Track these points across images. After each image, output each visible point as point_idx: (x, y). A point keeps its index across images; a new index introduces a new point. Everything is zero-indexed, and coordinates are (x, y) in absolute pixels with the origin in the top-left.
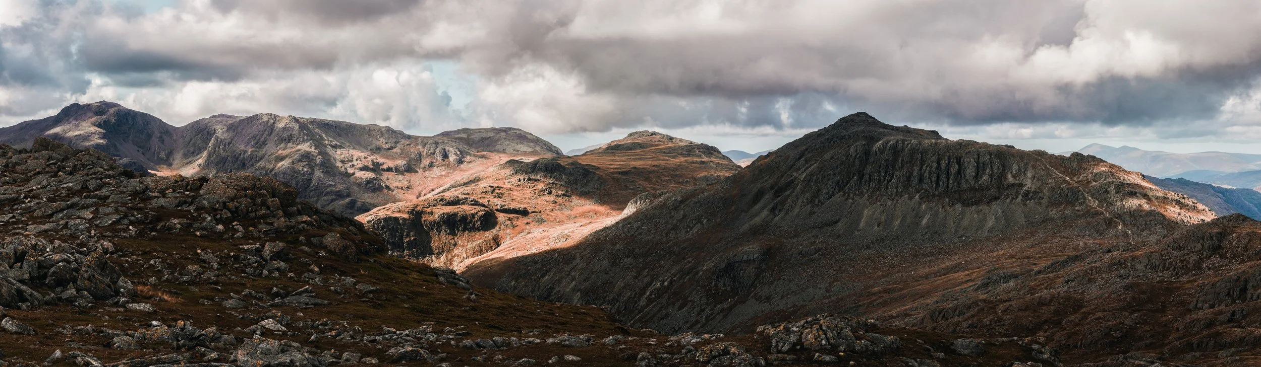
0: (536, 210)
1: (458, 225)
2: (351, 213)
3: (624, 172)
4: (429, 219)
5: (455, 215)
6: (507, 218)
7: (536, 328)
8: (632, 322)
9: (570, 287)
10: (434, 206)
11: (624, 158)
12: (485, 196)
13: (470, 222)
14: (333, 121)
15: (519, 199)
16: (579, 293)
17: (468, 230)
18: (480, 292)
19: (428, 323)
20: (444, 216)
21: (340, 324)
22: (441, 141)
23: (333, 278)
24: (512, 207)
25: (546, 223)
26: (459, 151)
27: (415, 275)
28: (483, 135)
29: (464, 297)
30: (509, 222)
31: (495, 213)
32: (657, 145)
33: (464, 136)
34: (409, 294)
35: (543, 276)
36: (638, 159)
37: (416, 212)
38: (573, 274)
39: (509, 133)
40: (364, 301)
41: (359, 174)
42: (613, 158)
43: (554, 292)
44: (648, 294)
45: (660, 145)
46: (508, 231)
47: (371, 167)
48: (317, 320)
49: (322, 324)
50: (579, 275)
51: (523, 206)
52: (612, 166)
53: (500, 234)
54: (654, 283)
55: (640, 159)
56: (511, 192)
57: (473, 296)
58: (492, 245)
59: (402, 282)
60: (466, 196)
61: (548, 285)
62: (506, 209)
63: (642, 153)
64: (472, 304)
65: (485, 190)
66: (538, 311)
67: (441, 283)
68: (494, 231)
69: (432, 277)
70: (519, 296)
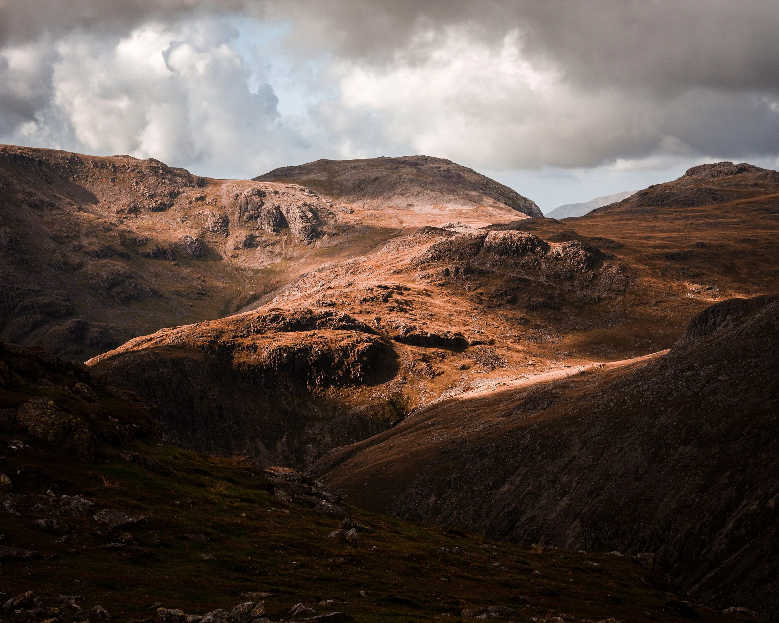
0: (483, 338)
1: (312, 373)
2: (77, 352)
3: (679, 254)
4: (248, 360)
5: (306, 350)
6: (419, 357)
7: (493, 603)
8: (695, 588)
9: (558, 509)
10: (258, 332)
11: (677, 224)
12: (370, 308)
13: (339, 366)
14: (34, 150)
15: (445, 313)
16: (577, 523)
17: (335, 385)
18: (366, 523)
19: (254, 594)
20: (281, 355)
21: (62, 602)
22: (271, 189)
23: (41, 499)
24: (430, 332)
25: (506, 367)
26: (311, 210)
27: (222, 487)
28: (363, 175)
29: (333, 534)
30: (423, 365)
31: (392, 345)
32: (751, 195)
33: (322, 177)
34: (209, 530)
35: (497, 485)
36: (709, 224)
37: (220, 346)
38: (564, 479)
39: (423, 168)
40: (114, 549)
41: (92, 266)
42: (652, 224)
43: (523, 519)
44: (731, 525)
45: (758, 194)
46: (422, 384)
47: (120, 249)
48: (9, 595)
49: (19, 606)
50: (577, 483)
51: (453, 330)
52: (651, 242)
53: (404, 391)
54: (744, 502)
55: (714, 226)
56: (427, 299)
57: (352, 531)
58: (388, 416)
59: (194, 504)
60: (327, 309)
61: (509, 505)
62: (417, 337)
63: (719, 212)
64: (349, 550)
65: (370, 296)
66: (496, 564)
67: (279, 504)
68: (392, 385)
69: (258, 492)
70: (451, 532)
